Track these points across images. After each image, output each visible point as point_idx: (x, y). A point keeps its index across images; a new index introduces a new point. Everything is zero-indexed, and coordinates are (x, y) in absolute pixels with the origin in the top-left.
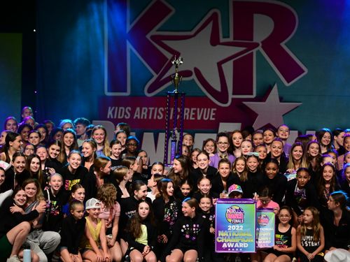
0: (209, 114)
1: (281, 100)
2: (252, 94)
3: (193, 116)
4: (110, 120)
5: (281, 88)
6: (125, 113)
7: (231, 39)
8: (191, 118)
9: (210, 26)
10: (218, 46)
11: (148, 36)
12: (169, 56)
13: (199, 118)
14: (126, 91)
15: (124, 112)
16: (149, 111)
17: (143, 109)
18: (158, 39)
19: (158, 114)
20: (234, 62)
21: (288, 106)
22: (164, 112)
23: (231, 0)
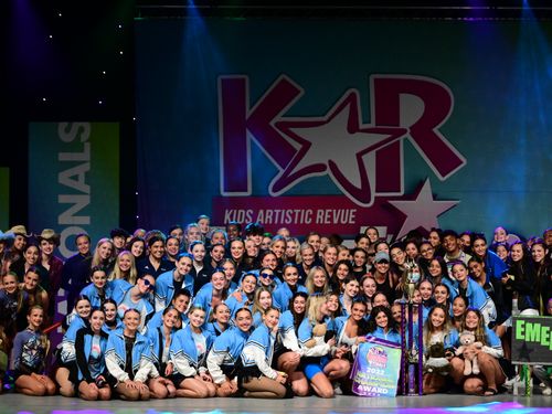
0: (348, 217)
1: (435, 197)
2: (399, 191)
3: (328, 219)
5: (434, 182)
6: (246, 217)
7: (372, 125)
8: (326, 222)
9: (347, 109)
10: (357, 133)
11: (272, 123)
12: (298, 147)
13: (336, 221)
14: (246, 190)
15: (244, 216)
16: (275, 213)
17: (268, 211)
18: (284, 126)
19: (286, 217)
20: (377, 152)
21: (443, 205)
22: (293, 215)
23: (372, 77)
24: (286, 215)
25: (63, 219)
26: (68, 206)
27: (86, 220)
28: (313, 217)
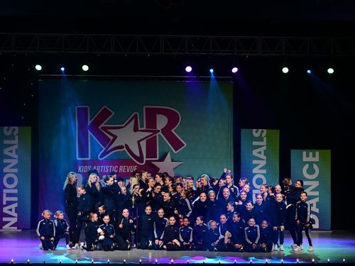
1: (172, 161)
2: (156, 158)
3: (125, 170)
4: (80, 173)
5: (172, 154)
7: (144, 128)
9: (133, 121)
10: (138, 132)
11: (100, 127)
12: (111, 138)
13: (128, 171)
14: (88, 157)
16: (101, 167)
17: (98, 166)
19: (106, 169)
20: (146, 140)
21: (176, 164)
22: (109, 169)
23: (144, 107)
24: (106, 168)
25: (5, 170)
26: (8, 164)
27: (16, 170)
28: (118, 169)
